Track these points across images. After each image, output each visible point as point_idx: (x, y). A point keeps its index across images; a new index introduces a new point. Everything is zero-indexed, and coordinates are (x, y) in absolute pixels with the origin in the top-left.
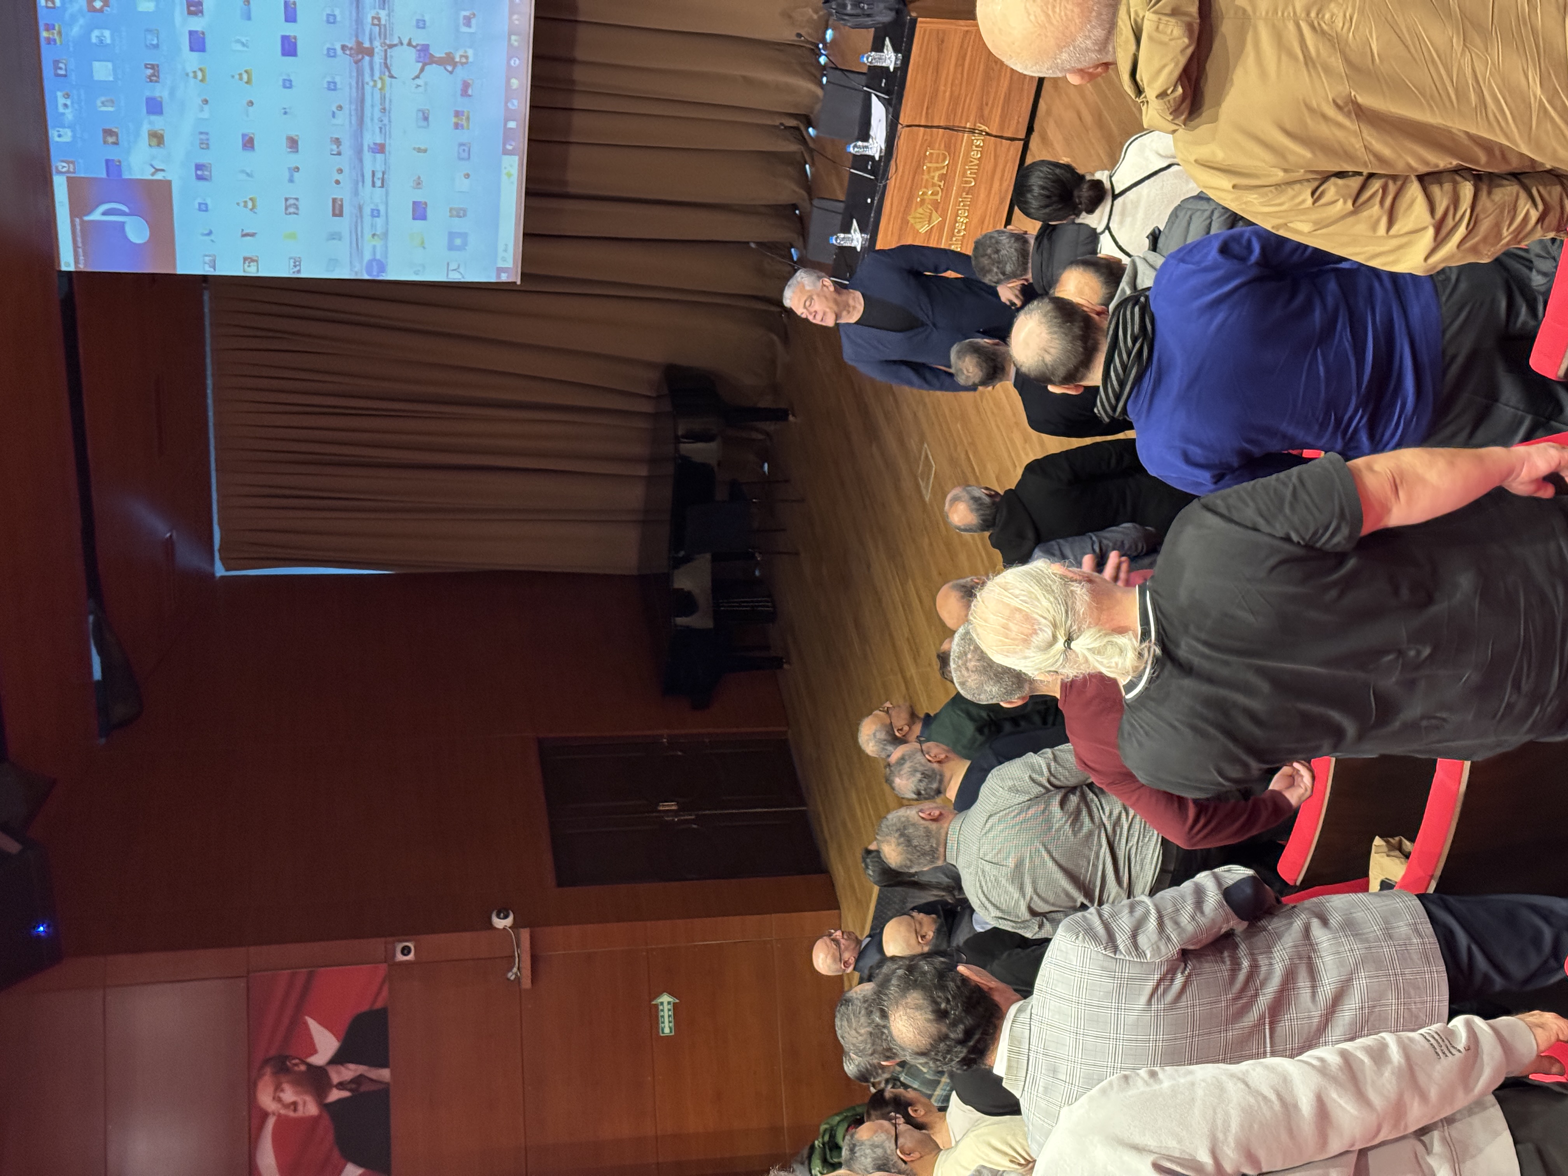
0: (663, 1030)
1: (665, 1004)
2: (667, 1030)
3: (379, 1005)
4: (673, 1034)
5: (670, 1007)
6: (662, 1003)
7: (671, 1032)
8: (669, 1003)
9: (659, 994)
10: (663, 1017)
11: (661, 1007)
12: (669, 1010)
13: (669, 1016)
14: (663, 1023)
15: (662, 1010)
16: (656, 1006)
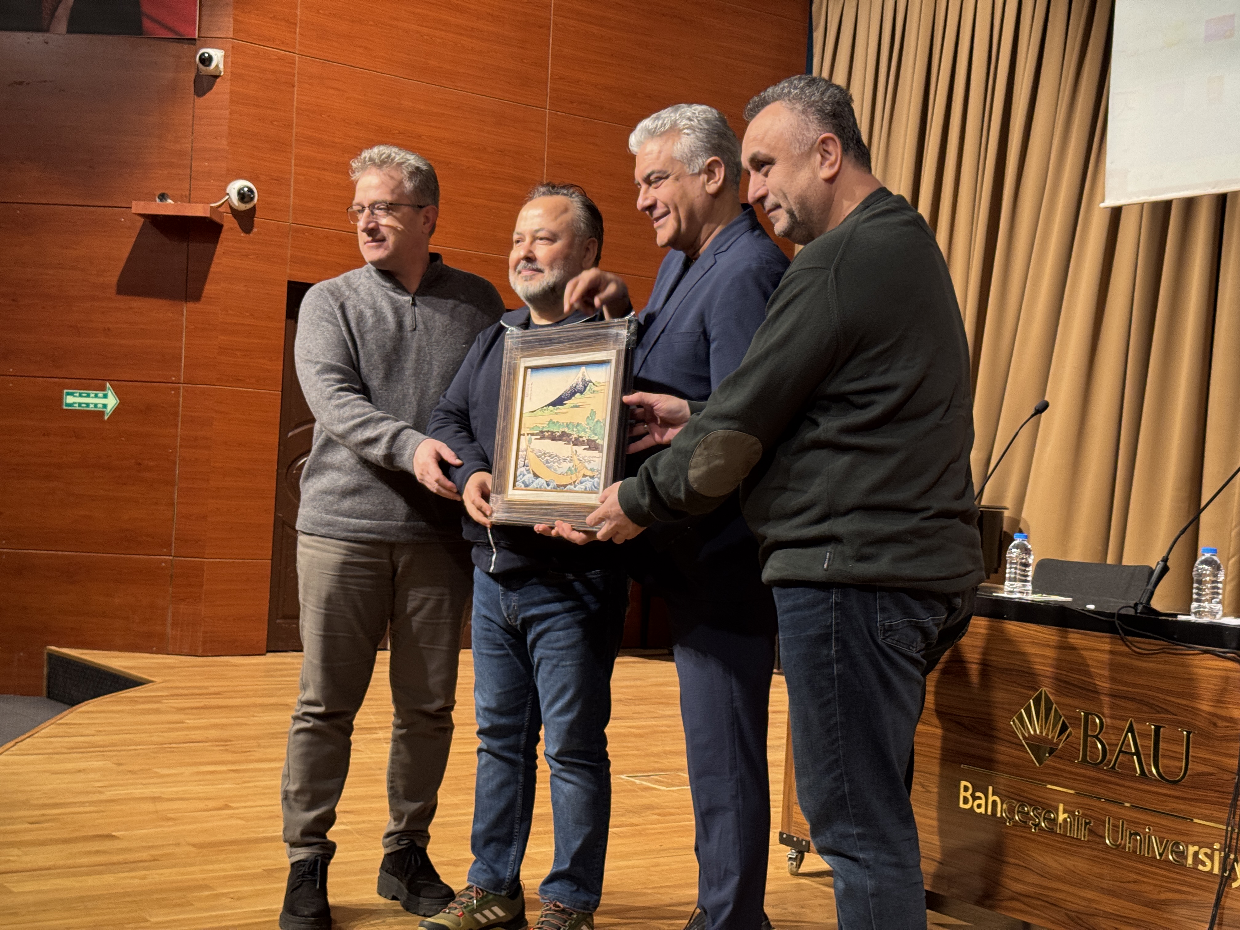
0: (71, 394)
1: (104, 401)
2: (69, 399)
3: (147, 24)
4: (65, 407)
5: (100, 408)
6: (105, 396)
7: (67, 405)
8: (105, 406)
9: (118, 394)
10: (88, 396)
11: (101, 394)
12: (96, 405)
13: (88, 405)
14: (80, 396)
15: (96, 396)
16: (103, 388)
